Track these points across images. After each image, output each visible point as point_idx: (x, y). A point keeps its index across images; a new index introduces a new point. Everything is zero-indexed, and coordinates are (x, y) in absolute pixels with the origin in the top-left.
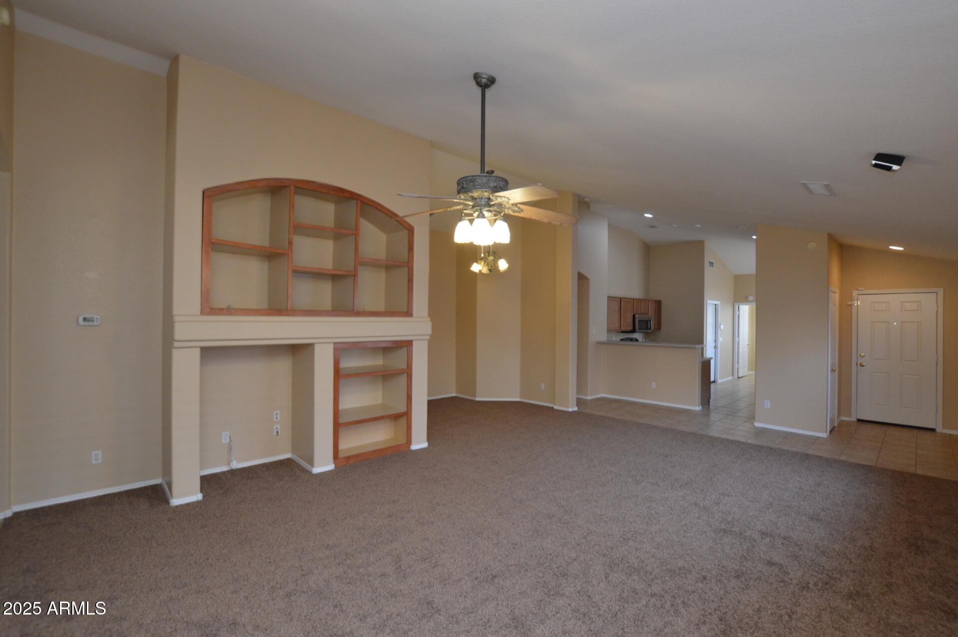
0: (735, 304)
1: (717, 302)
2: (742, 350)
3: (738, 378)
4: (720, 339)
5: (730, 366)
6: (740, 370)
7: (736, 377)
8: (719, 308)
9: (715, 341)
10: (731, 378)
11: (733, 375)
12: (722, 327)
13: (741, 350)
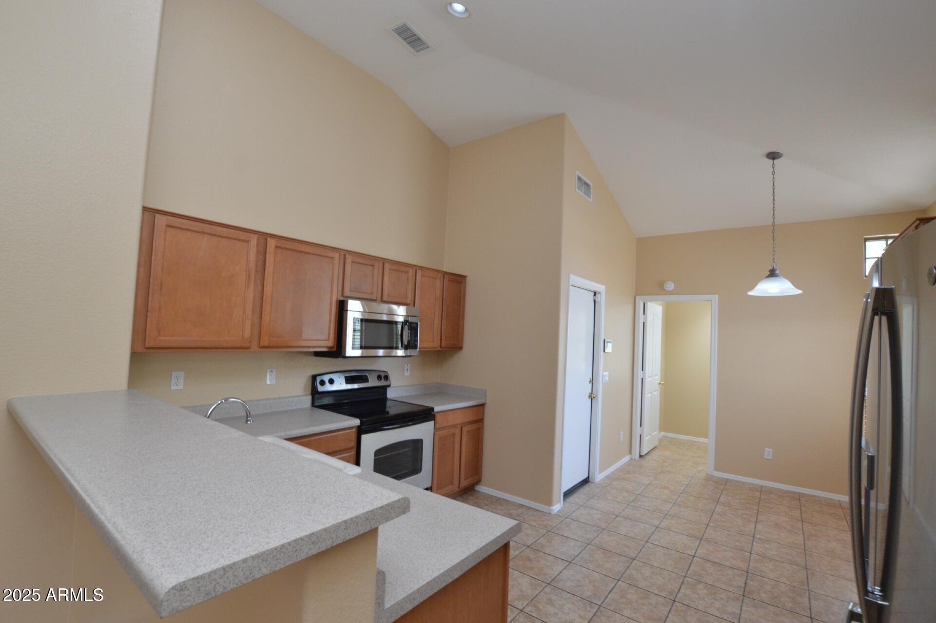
0: (637, 298)
1: (600, 288)
2: (649, 395)
3: (641, 456)
4: (604, 375)
5: (623, 436)
6: (646, 439)
7: (638, 455)
8: (602, 299)
9: (592, 381)
10: (626, 459)
11: (630, 453)
12: (609, 348)
13: (647, 396)
